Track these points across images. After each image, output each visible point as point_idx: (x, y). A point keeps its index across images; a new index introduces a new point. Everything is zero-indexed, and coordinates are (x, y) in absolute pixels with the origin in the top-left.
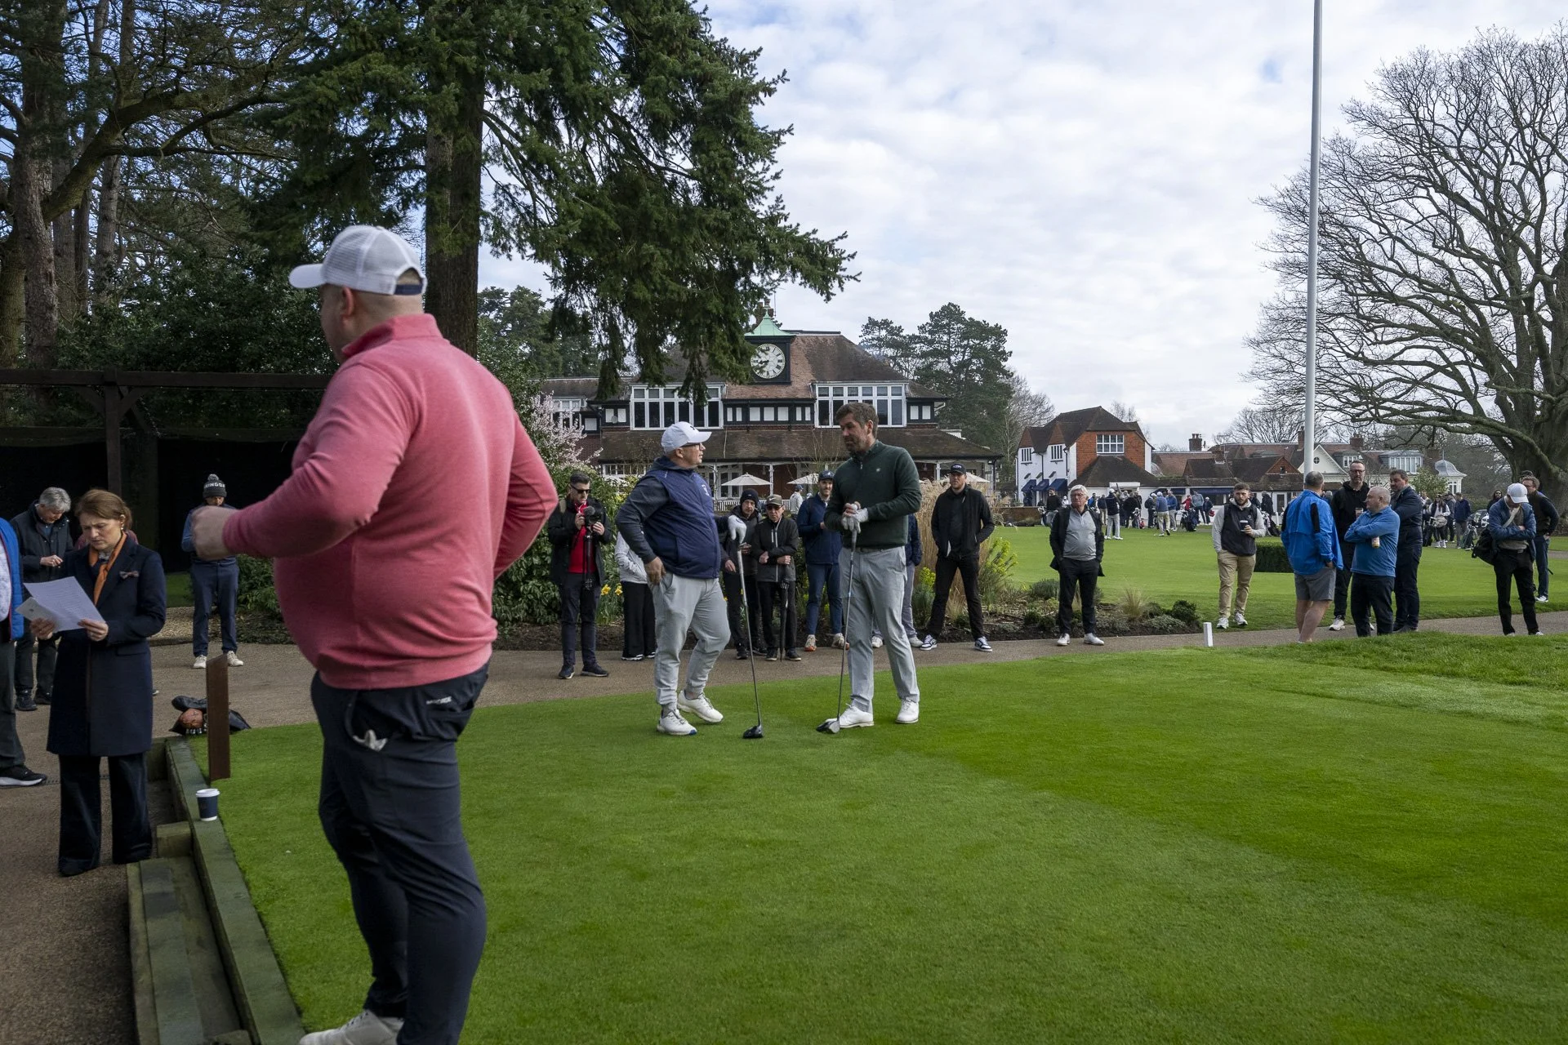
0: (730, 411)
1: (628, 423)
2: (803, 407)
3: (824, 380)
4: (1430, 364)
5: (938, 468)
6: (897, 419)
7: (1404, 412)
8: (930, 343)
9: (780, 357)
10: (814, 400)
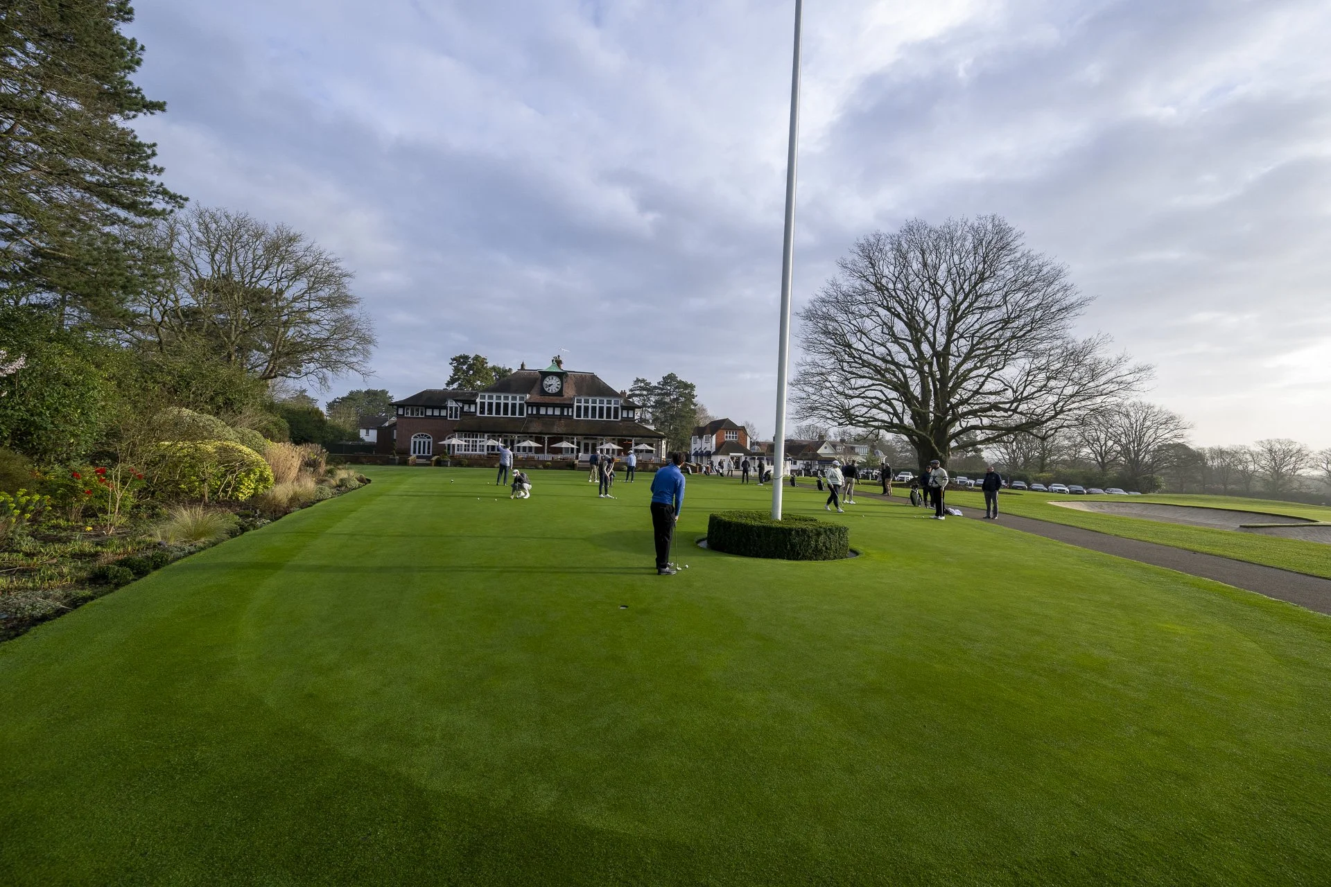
0: (530, 409)
1: (476, 412)
2: (568, 408)
3: (579, 396)
4: (878, 398)
5: (633, 442)
6: (616, 417)
8: (662, 389)
9: (559, 383)
10: (574, 405)
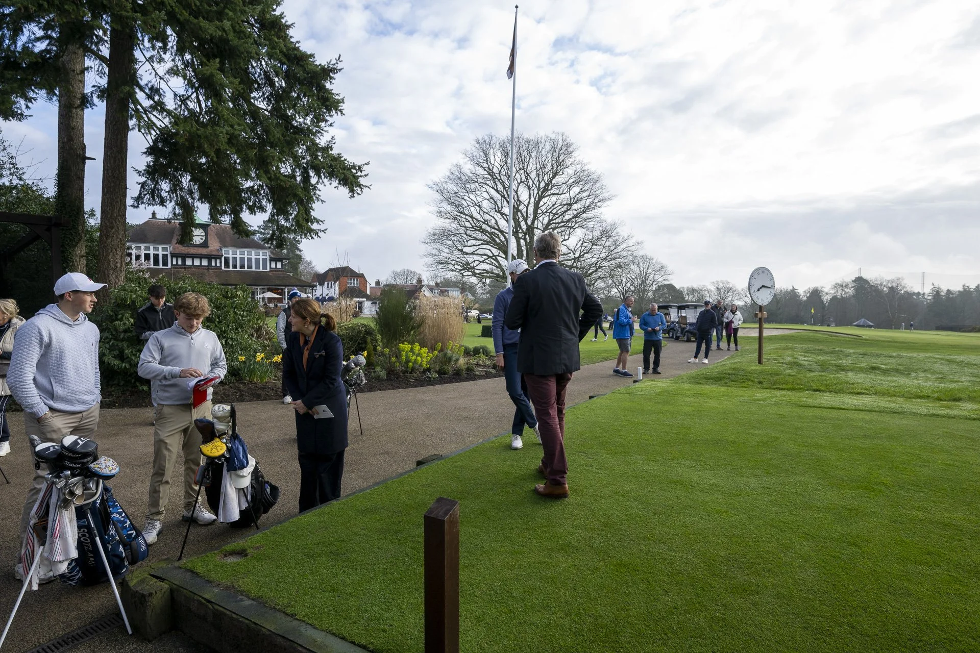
0: (174, 260)
2: (216, 259)
3: (226, 246)
5: (286, 290)
6: (264, 266)
7: (479, 274)
8: (264, 234)
9: (202, 234)
10: (222, 256)
